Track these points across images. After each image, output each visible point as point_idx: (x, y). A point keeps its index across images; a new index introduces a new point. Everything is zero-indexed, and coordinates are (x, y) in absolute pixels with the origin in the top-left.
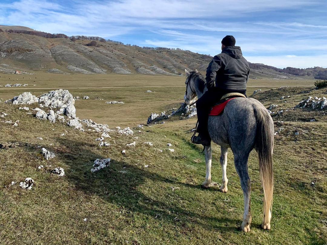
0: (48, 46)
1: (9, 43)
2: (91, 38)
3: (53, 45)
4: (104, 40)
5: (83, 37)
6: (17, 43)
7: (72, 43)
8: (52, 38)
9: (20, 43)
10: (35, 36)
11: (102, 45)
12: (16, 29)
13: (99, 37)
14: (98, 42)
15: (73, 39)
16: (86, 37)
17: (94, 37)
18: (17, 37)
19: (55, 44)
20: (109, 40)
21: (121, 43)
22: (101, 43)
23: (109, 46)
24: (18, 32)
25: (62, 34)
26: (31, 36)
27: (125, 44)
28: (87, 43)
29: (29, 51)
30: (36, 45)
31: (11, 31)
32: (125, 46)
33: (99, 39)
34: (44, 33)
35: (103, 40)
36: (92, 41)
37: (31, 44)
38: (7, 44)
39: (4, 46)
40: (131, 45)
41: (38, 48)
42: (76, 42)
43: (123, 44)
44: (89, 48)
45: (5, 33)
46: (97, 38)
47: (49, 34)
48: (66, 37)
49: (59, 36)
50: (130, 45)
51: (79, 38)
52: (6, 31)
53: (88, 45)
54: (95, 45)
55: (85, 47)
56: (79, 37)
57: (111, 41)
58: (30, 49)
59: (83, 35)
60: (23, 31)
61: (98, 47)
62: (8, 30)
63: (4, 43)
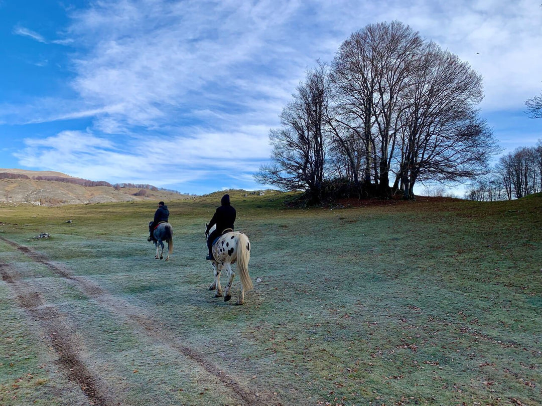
0: (87, 196)
1: (38, 193)
2: (140, 186)
3: (92, 195)
4: (156, 188)
5: (130, 185)
6: (48, 192)
7: (116, 192)
8: (92, 186)
9: (52, 193)
10: (70, 184)
11: (153, 195)
12: (46, 175)
13: (149, 185)
14: (149, 192)
15: (117, 187)
16: (134, 185)
17: (143, 185)
18: (47, 185)
19: (95, 194)
20: (162, 188)
21: (177, 192)
22: (152, 192)
23: (162, 195)
24: (49, 179)
25: (103, 182)
26: (65, 184)
27: (182, 193)
28: (135, 193)
29: (63, 203)
30: (71, 195)
31: (39, 178)
32: (182, 195)
33: (150, 188)
34: (82, 179)
35: (154, 189)
36: (140, 189)
37: (65, 194)
38: (35, 194)
39: (32, 196)
40: (190, 195)
41: (74, 199)
42: (121, 191)
43: (179, 193)
44: (137, 198)
45: (33, 181)
46: (147, 186)
47: (89, 181)
48: (108, 185)
49: (100, 184)
50: (188, 194)
51: (125, 186)
52: (34, 178)
53: (135, 195)
54: (144, 195)
55: (132, 197)
56: (125, 184)
57: (165, 190)
58: (64, 199)
59: (130, 183)
60: (55, 178)
61: (148, 196)
62: (36, 176)
63: (31, 193)
